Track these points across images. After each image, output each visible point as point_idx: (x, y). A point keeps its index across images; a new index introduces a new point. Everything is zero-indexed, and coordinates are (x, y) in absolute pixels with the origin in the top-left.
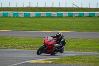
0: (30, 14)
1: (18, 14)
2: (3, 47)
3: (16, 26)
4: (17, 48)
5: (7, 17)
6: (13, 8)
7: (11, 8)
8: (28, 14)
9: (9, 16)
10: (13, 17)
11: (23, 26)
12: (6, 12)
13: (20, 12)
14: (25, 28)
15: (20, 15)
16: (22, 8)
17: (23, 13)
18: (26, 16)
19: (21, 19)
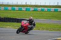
0: (58, 9)
1: (50, 9)
2: (41, 29)
3: (49, 17)
4: (49, 30)
5: (43, 11)
6: (48, 6)
7: (46, 6)
8: (56, 9)
9: (45, 10)
10: (48, 11)
11: (54, 17)
12: (43, 8)
13: (51, 8)
14: (54, 18)
15: (51, 10)
16: (53, 6)
17: (54, 9)
18: (55, 11)
19: (52, 12)
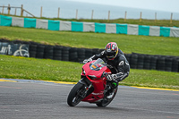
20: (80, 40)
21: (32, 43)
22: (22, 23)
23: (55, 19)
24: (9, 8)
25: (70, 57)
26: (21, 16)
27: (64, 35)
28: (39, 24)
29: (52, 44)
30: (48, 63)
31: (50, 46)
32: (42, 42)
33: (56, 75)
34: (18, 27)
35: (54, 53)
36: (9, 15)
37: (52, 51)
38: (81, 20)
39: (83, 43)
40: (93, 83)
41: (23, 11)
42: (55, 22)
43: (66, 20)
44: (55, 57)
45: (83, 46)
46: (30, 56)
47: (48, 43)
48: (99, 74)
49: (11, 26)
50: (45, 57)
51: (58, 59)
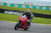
20: (48, 12)
21: (35, 13)
22: (32, 7)
23: (41, 6)
24: (28, 3)
25: (45, 17)
26: (32, 5)
27: (44, 11)
28: (37, 8)
29: (40, 13)
30: (39, 19)
31: (40, 14)
32: (38, 13)
33: (41, 22)
34: (31, 8)
35: (41, 16)
36: (28, 5)
37: (40, 15)
38: (49, 7)
39: (49, 13)
40: (23, 23)
41: (32, 4)
42: (41, 7)
43: (44, 7)
44: (41, 17)
45: (49, 14)
46: (34, 17)
47: (39, 13)
48: (25, 20)
49: (29, 8)
50: (38, 17)
51: (42, 18)
